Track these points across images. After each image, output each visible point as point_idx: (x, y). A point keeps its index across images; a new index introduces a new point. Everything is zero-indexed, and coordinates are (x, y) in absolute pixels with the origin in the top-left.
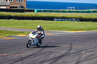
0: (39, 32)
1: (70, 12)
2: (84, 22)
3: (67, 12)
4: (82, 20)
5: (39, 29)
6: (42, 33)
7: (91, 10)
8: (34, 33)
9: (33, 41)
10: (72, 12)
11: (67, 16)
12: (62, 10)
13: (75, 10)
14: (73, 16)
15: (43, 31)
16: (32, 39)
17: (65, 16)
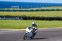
0: (34, 27)
1: (14, 11)
2: (28, 21)
3: (11, 11)
4: (25, 18)
5: (33, 25)
6: (36, 28)
7: (34, 9)
8: (29, 28)
9: (29, 34)
10: (15, 11)
11: (11, 15)
12: (6, 9)
13: (19, 9)
14: (16, 15)
15: (37, 27)
16: (28, 33)
17: (9, 15)
